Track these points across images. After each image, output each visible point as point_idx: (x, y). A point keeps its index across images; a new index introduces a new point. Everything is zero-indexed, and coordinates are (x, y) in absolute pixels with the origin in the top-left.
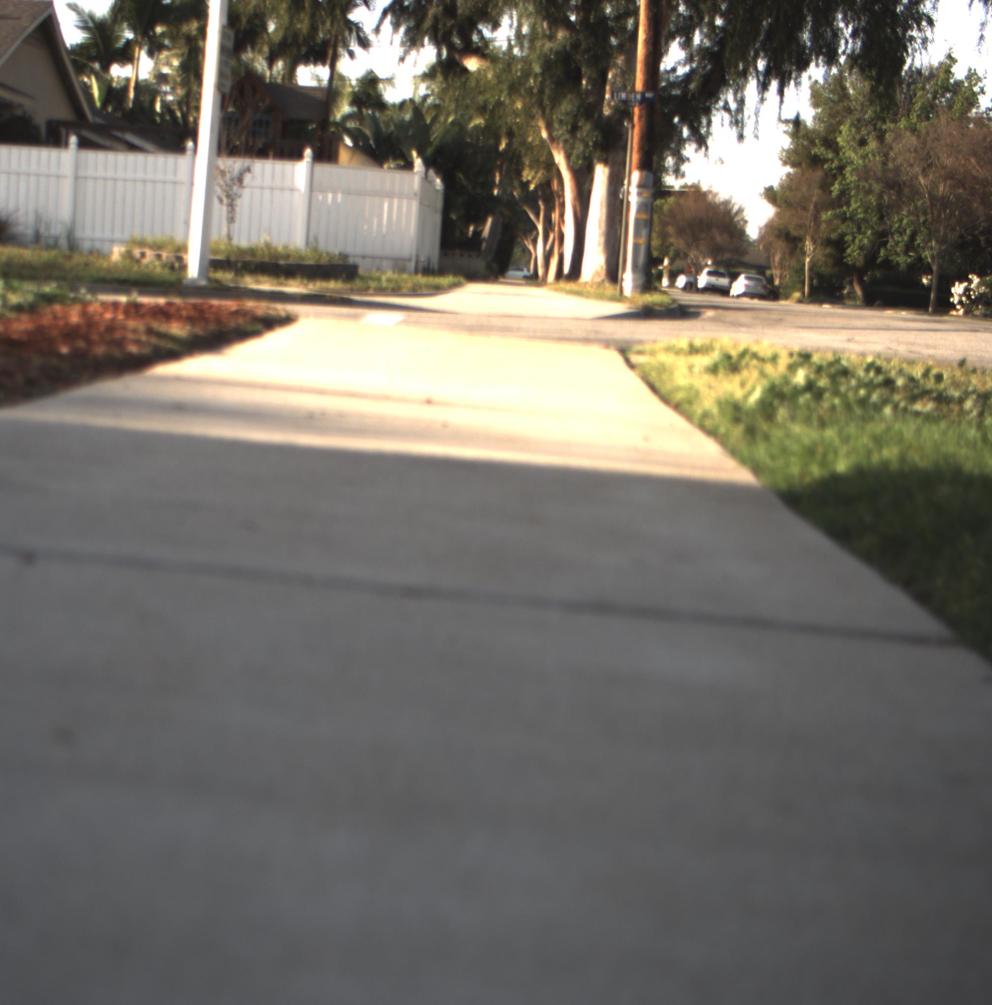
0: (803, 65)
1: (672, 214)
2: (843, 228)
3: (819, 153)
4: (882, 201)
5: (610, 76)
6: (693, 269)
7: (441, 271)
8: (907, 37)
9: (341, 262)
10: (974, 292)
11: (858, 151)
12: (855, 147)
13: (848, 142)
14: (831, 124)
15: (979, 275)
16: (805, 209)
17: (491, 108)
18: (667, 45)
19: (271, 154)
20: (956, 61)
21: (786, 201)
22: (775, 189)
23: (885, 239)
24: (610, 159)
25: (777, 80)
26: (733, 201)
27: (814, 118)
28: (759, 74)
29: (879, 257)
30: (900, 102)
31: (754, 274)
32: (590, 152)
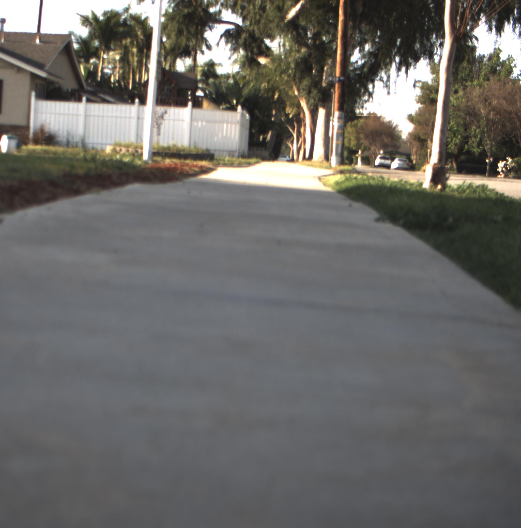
0: (417, 59)
1: (362, 128)
3: (434, 97)
4: (466, 121)
5: (325, 69)
6: (373, 156)
7: (249, 156)
9: (207, 153)
10: (509, 166)
12: (452, 94)
15: (512, 158)
16: (427, 125)
17: (272, 82)
18: (353, 51)
19: (172, 104)
20: (502, 51)
21: (418, 121)
22: (413, 115)
23: (467, 140)
24: (325, 106)
25: (405, 67)
26: (393, 122)
27: (432, 80)
28: (397, 63)
29: (465, 149)
30: (474, 71)
31: (404, 158)
32: (317, 103)
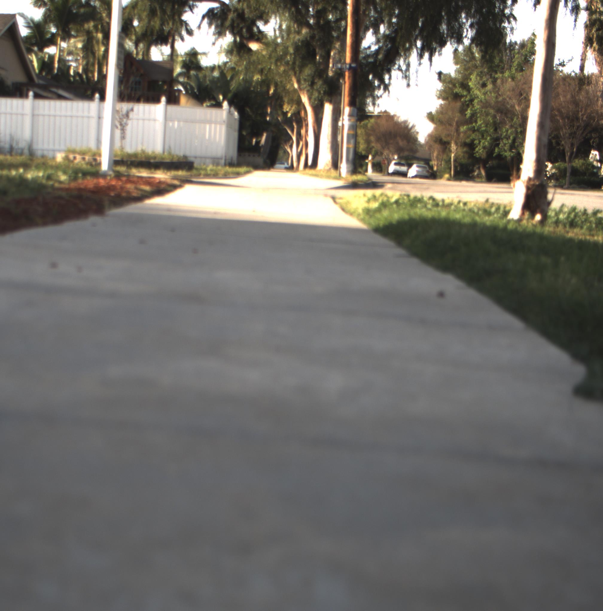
0: (443, 44)
1: (373, 129)
2: (473, 136)
3: (458, 92)
4: (496, 120)
5: (332, 54)
6: (386, 162)
7: (239, 164)
8: (502, 27)
9: (184, 160)
10: (549, 173)
11: (482, 90)
12: (479, 88)
13: (475, 85)
14: (465, 74)
15: (552, 163)
16: (451, 125)
17: (266, 73)
18: (365, 34)
19: (142, 100)
20: (537, 37)
21: (439, 121)
22: (433, 113)
23: (498, 142)
24: (333, 101)
25: (428, 53)
26: (409, 121)
27: (456, 71)
28: (418, 49)
29: (495, 153)
30: (505, 61)
31: (422, 164)
32: (322, 97)
